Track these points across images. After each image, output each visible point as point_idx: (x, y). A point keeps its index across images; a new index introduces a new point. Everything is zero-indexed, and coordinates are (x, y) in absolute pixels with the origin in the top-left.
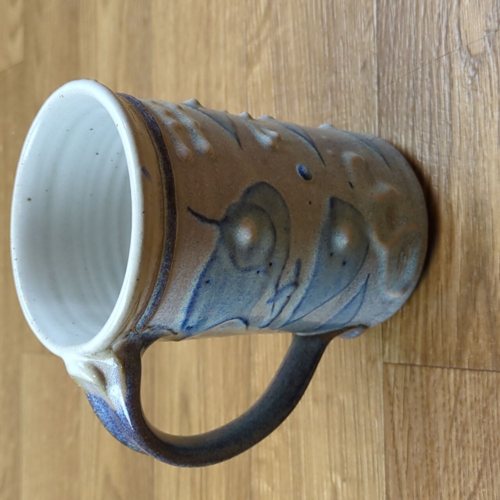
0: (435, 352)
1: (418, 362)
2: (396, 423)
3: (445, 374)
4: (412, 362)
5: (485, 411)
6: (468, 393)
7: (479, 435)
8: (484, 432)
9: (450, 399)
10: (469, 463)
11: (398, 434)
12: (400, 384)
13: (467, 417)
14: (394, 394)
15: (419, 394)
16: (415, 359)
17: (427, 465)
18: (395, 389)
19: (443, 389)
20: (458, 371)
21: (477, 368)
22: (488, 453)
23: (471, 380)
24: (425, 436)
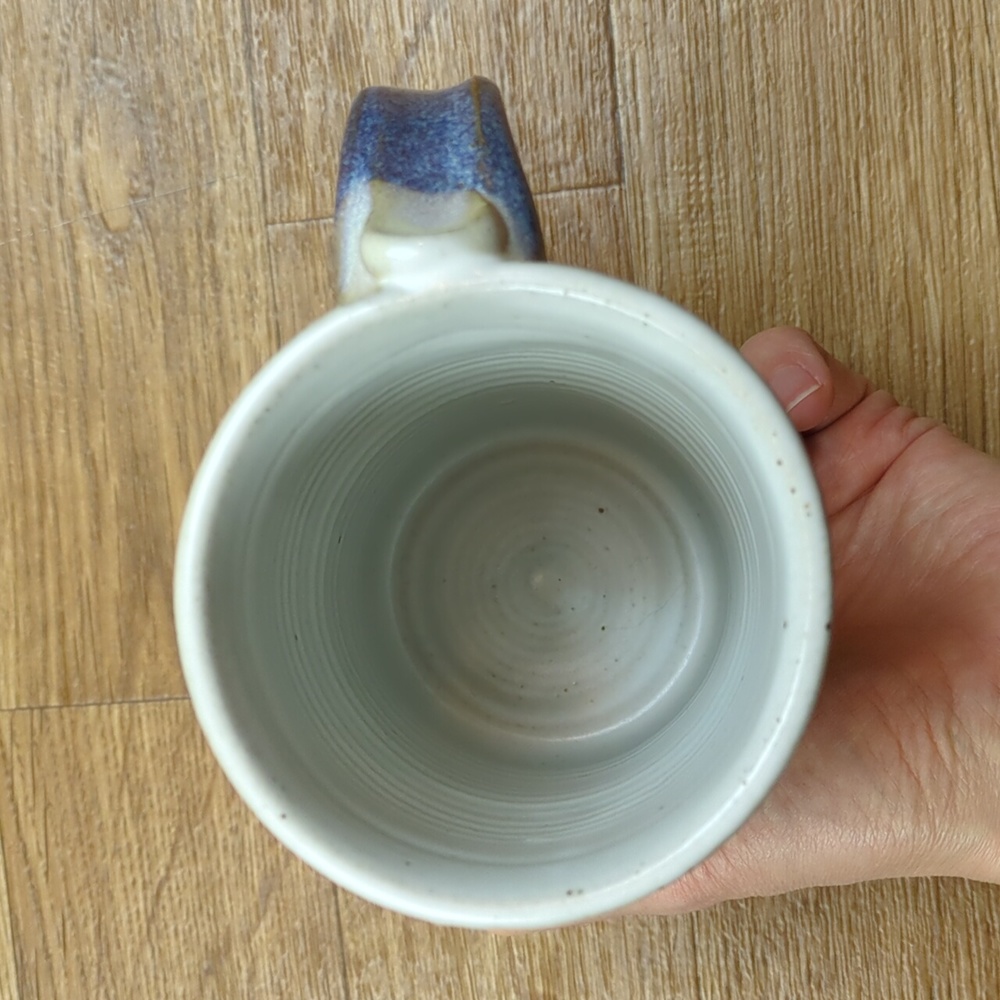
0: (83, 682)
1: (54, 701)
2: (20, 801)
3: (105, 714)
4: (42, 704)
5: (176, 758)
6: (146, 735)
7: (168, 791)
8: (177, 787)
9: (115, 750)
10: (155, 837)
11: (26, 819)
12: (23, 739)
13: (146, 771)
14: (12, 756)
15: (60, 751)
16: (47, 700)
17: (83, 855)
18: (15, 748)
19: (103, 735)
20: (126, 706)
21: (158, 697)
22: (184, 815)
23: (148, 716)
24: (76, 812)
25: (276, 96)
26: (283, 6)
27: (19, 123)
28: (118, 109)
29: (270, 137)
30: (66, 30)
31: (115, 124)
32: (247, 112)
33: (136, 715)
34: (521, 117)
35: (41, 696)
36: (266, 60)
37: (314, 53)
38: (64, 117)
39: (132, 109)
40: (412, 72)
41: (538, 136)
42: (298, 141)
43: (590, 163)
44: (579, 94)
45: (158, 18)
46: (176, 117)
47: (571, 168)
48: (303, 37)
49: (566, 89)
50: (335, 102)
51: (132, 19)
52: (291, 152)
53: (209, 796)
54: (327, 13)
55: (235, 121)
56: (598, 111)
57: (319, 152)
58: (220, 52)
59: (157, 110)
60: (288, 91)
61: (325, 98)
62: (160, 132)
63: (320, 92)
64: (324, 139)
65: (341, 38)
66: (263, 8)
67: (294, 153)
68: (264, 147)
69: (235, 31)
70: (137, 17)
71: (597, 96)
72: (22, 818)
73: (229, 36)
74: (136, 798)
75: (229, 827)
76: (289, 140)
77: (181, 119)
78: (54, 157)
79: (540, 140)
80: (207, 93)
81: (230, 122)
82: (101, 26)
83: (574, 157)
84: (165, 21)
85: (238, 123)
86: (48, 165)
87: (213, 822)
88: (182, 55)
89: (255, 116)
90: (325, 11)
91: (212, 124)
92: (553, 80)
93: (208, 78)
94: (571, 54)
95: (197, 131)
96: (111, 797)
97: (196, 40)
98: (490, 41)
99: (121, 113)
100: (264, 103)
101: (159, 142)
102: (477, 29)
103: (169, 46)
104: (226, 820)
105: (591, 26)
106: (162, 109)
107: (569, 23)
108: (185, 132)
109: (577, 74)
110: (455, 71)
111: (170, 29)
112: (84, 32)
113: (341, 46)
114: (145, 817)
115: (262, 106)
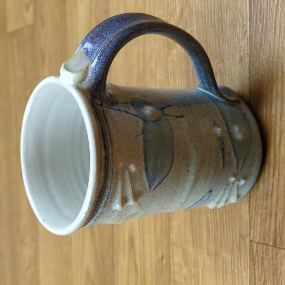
1: (271, 244)
2: (257, 276)
4: (267, 243)
11: (258, 283)
15: (271, 263)
16: (269, 242)
18: (257, 256)
35: (267, 240)
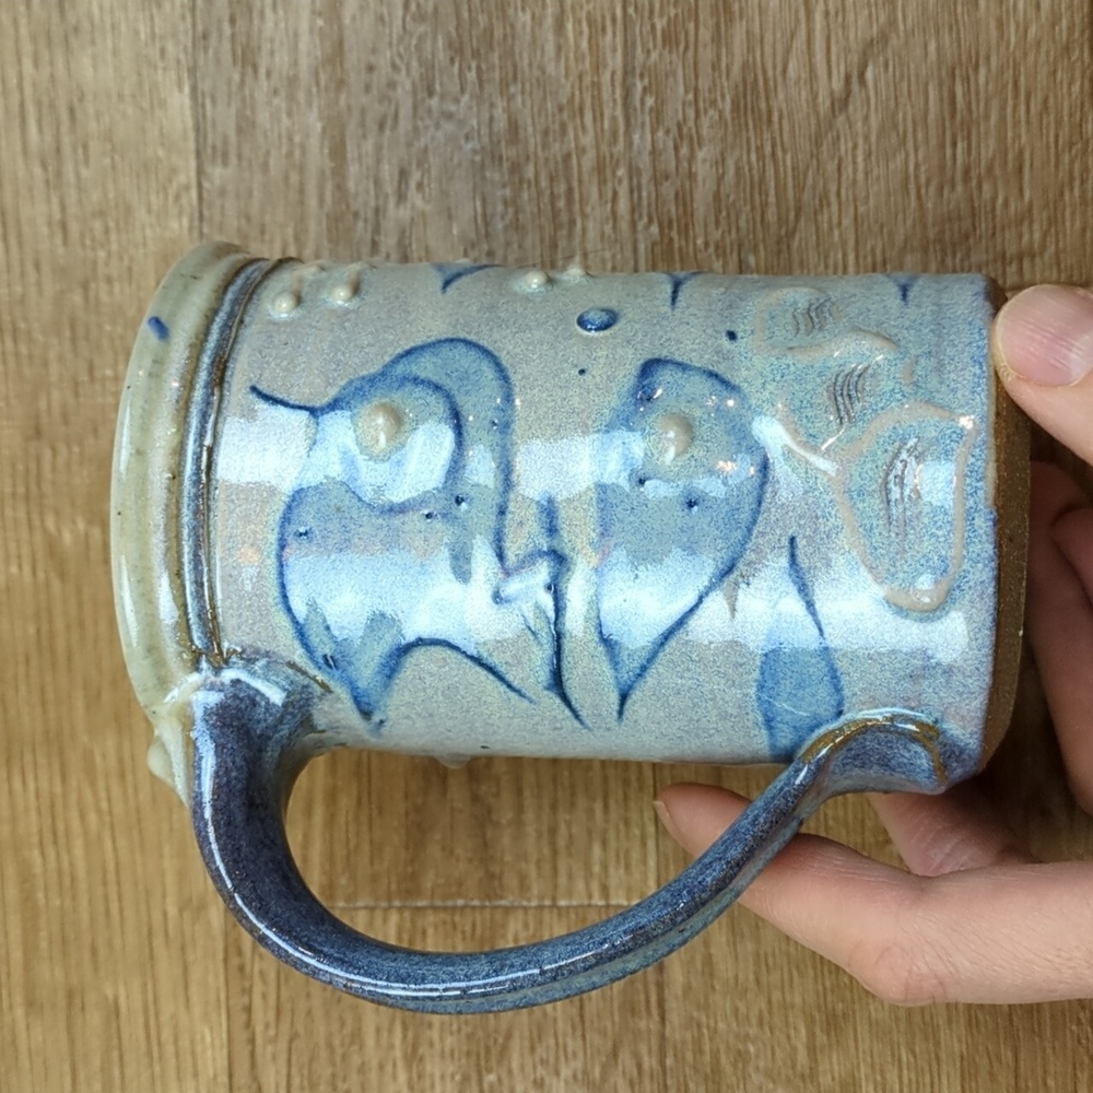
0: (353, 879)
7: (455, 1027)
10: (433, 1086)
11: (264, 1052)
14: (252, 970)
20: (407, 914)
21: (450, 903)
22: (474, 1058)
23: (436, 927)
24: (330, 1046)
25: (660, 154)
26: (677, 45)
27: (328, 172)
28: (456, 161)
29: (649, 205)
30: (398, 61)
31: (451, 178)
32: (621, 172)
33: (419, 924)
34: (975, 197)
36: (651, 110)
37: (713, 103)
38: (386, 167)
39: (473, 161)
40: (838, 132)
41: (998, 219)
42: (685, 212)
43: (1062, 257)
44: (1053, 169)
45: (517, 51)
46: (530, 172)
47: (1038, 260)
48: (700, 83)
49: (1037, 164)
50: (736, 163)
51: (482, 51)
52: (675, 225)
53: (509, 1036)
54: (733, 56)
55: (605, 182)
56: (1077, 192)
57: (712, 226)
58: (593, 97)
59: (506, 165)
60: (676, 148)
61: (723, 159)
62: (508, 192)
63: (718, 149)
64: (718, 211)
65: (749, 87)
66: (651, 46)
67: (679, 227)
68: (641, 217)
69: (613, 73)
70: (491, 48)
71: (1077, 173)
72: (259, 1050)
73: (606, 77)
74: (410, 1035)
75: (532, 1077)
76: (673, 209)
77: (537, 175)
78: (370, 215)
79: (998, 225)
80: (573, 145)
81: (599, 184)
82: (442, 56)
83: (1043, 247)
84: (525, 55)
85: (610, 185)
86: (361, 224)
87: (510, 1072)
88: (545, 98)
89: (631, 179)
90: (730, 53)
91: (575, 184)
92: (1021, 153)
93: (575, 129)
94: (1044, 121)
95: (556, 192)
96: (378, 1030)
97: (563, 80)
98: (941, 100)
99: (460, 165)
100: (645, 162)
101: (505, 203)
102: (926, 85)
103: (527, 86)
104: (529, 1068)
105: (1073, 89)
106: (513, 164)
107: (1045, 83)
108: (540, 193)
109: (1052, 145)
110: (894, 135)
111: (530, 65)
112: (421, 63)
113: (749, 98)
114: (421, 1059)
115: (642, 166)
